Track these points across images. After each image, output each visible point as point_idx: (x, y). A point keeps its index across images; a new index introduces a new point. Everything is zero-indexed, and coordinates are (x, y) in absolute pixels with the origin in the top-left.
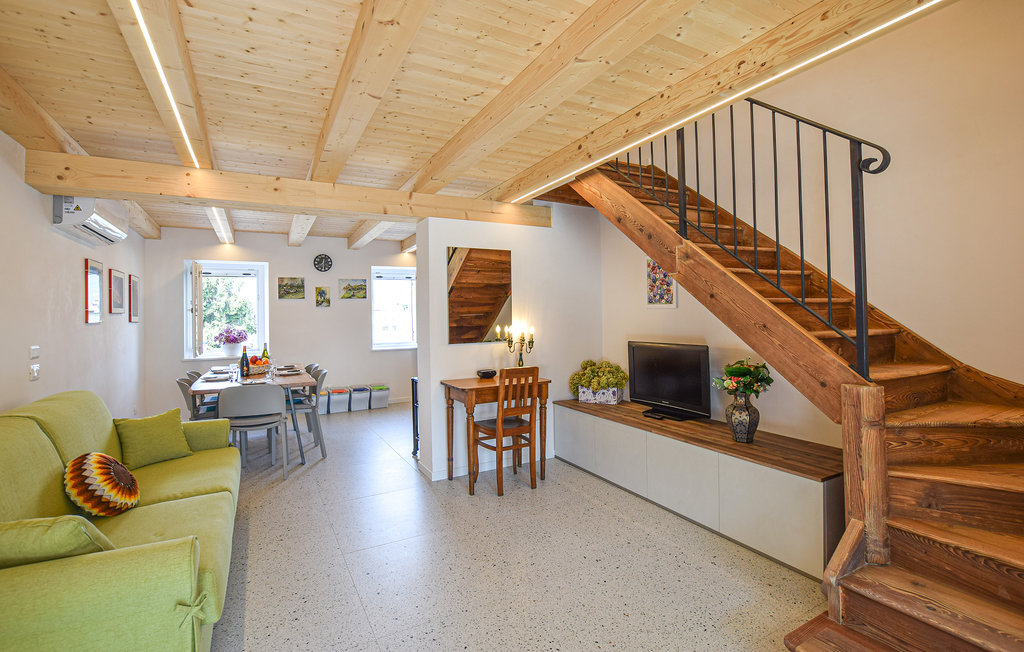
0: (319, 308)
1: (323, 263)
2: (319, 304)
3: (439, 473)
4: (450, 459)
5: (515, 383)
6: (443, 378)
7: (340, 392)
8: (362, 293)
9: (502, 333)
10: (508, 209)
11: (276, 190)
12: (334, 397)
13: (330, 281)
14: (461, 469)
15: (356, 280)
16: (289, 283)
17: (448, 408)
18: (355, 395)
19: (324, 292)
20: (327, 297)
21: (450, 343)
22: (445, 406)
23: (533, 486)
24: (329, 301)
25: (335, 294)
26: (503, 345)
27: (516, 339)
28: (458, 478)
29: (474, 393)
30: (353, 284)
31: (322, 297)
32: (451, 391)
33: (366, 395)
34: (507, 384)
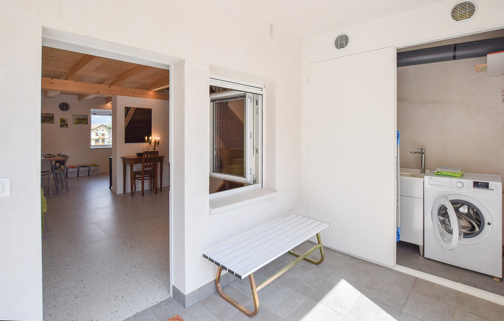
0: (62, 128)
1: (64, 107)
2: (61, 126)
3: (120, 190)
4: (124, 186)
5: (149, 157)
6: (122, 156)
7: (73, 167)
8: (85, 122)
9: (148, 139)
10: (151, 93)
11: (51, 83)
12: (70, 170)
13: (68, 115)
14: (129, 190)
15: (82, 115)
16: (45, 116)
17: (124, 167)
18: (81, 169)
19: (64, 121)
20: (66, 123)
21: (125, 142)
22: (123, 166)
23: (156, 193)
24: (67, 125)
25: (70, 121)
26: (147, 144)
27: (153, 141)
28: (127, 193)
29: (133, 161)
30: (80, 117)
31: (63, 123)
32: (125, 161)
33: (87, 169)
34: (146, 157)
